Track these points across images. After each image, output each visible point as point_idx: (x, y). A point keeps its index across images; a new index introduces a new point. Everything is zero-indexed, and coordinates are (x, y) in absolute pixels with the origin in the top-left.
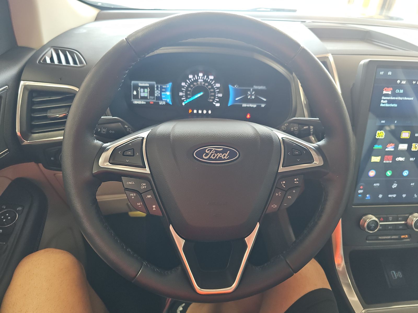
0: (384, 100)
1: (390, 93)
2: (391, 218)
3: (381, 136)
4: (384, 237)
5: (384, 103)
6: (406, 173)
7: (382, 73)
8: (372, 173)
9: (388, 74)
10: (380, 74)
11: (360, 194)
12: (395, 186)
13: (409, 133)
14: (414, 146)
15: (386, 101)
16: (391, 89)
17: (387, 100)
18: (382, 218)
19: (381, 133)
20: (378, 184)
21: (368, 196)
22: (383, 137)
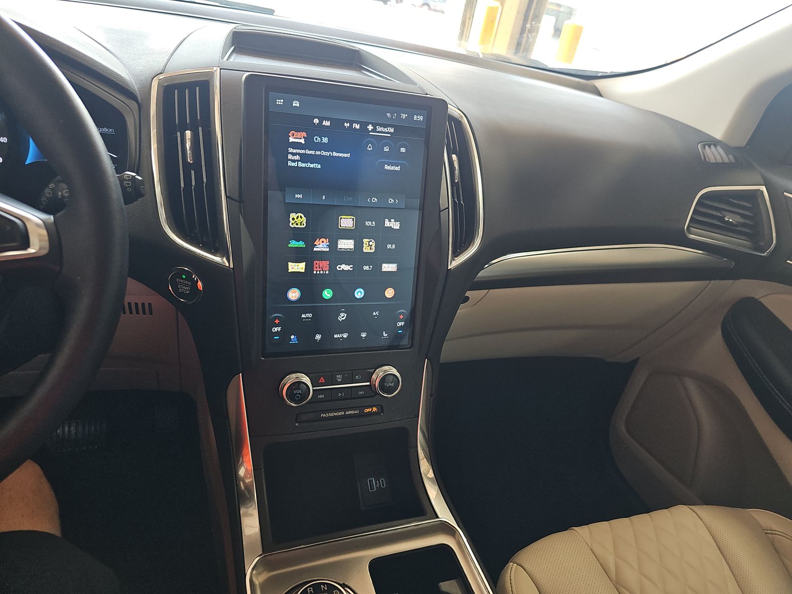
0: (294, 154)
1: (302, 141)
2: (339, 378)
3: (299, 224)
4: (331, 415)
5: (294, 160)
6: (359, 294)
7: (280, 102)
8: (294, 294)
9: (294, 105)
10: (277, 103)
11: (277, 333)
12: (342, 317)
13: (353, 219)
14: (368, 245)
15: (297, 157)
16: (304, 134)
17: (299, 154)
18: (322, 378)
19: (299, 218)
20: (310, 315)
21: (292, 337)
22: (303, 225)
